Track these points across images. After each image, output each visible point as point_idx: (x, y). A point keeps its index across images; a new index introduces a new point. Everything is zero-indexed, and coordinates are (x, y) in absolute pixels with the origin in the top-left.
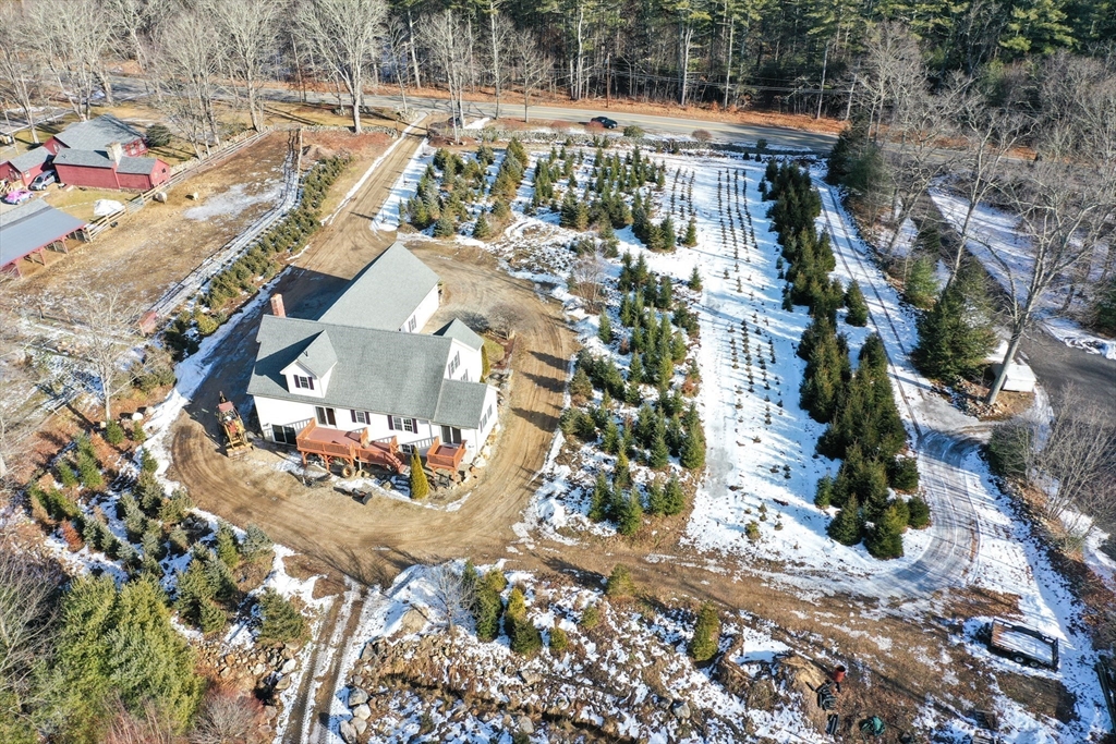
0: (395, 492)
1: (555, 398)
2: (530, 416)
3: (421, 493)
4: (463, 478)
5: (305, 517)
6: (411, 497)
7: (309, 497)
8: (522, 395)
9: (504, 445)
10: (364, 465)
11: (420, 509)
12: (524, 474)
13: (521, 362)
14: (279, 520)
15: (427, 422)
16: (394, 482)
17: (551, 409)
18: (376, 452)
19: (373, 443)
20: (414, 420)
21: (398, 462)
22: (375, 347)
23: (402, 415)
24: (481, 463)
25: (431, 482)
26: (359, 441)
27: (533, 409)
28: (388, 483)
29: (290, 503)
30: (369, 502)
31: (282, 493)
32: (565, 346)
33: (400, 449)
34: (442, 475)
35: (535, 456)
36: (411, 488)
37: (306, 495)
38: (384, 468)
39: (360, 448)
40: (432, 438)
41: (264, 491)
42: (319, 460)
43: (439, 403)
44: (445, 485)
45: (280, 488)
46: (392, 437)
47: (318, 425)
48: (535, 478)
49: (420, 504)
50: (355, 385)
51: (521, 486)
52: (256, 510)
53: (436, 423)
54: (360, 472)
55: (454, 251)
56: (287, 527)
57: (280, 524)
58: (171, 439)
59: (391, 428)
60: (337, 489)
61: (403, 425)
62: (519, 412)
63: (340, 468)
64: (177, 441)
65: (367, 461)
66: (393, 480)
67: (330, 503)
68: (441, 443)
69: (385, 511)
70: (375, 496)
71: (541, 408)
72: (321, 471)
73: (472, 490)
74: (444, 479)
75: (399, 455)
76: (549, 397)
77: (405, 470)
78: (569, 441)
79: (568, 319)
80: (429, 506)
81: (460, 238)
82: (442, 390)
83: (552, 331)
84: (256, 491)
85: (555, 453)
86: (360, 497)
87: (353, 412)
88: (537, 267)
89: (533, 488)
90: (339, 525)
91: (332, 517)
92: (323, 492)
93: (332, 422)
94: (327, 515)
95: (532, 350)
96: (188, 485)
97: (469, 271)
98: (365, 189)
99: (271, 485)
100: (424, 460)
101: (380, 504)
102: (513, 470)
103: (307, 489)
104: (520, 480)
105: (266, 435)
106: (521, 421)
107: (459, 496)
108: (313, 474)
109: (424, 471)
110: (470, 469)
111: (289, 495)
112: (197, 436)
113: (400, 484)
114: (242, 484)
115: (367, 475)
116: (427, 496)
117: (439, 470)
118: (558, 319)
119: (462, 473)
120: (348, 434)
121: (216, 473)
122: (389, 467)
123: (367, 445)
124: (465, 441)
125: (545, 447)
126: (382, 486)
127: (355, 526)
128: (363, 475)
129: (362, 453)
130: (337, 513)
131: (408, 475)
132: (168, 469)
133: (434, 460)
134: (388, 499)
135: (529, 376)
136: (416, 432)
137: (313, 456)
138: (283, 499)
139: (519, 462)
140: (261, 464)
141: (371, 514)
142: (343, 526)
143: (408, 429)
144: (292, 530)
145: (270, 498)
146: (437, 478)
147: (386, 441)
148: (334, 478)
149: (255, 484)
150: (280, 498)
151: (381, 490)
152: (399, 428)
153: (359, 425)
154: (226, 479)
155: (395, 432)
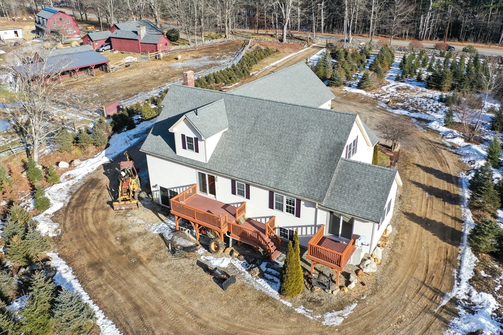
0: (262, 282)
1: (452, 209)
2: (426, 223)
3: (294, 290)
4: (348, 283)
5: (155, 290)
6: (281, 292)
7: (168, 267)
8: (413, 201)
9: (398, 250)
10: (235, 243)
11: (290, 312)
12: (429, 293)
13: (408, 171)
14: (125, 287)
15: (314, 205)
16: (264, 269)
17: (450, 220)
18: (250, 230)
19: (249, 220)
20: (299, 201)
21: (272, 247)
22: (269, 117)
23: (286, 192)
24: (371, 268)
25: (308, 278)
26: (235, 216)
27: (428, 216)
28: (256, 269)
29: (147, 269)
30: (231, 288)
31: (144, 256)
32: (451, 165)
33: (277, 233)
34: (321, 273)
35: (440, 272)
36: (282, 282)
37: (166, 264)
38: (255, 251)
39: (234, 222)
40: (315, 226)
41: (128, 249)
42: (191, 228)
43: (331, 185)
44: (324, 287)
45: (145, 249)
46: (271, 218)
47: (199, 192)
48: (445, 302)
49: (289, 305)
50: (241, 153)
51: (426, 310)
52: (110, 269)
53: (324, 208)
54: (229, 250)
55: (342, 94)
56: (130, 298)
57: (124, 293)
58: (79, 186)
59: (271, 207)
60: (200, 264)
61: (285, 205)
62: (412, 217)
63: (209, 240)
64: (82, 189)
65: (238, 239)
66: (263, 266)
67: (188, 278)
68: (326, 233)
69: (246, 304)
70: (238, 282)
71: (437, 218)
72: (190, 240)
73: (359, 300)
74: (323, 278)
75: (274, 239)
76: (444, 207)
77: (279, 258)
78: (483, 260)
79: (449, 145)
80: (300, 310)
81: (347, 88)
82: (337, 170)
83: (435, 151)
84: (121, 248)
85: (467, 273)
86: (222, 279)
87: (233, 182)
88: (411, 108)
89: (445, 316)
90: (187, 310)
91: (183, 297)
92: (185, 263)
93: (213, 191)
94: (179, 293)
95: (416, 162)
96: (65, 228)
97: (355, 106)
98: (283, 63)
99: (137, 246)
100: (303, 249)
101: (242, 294)
102: (414, 286)
103: (170, 256)
104: (424, 301)
105: (155, 197)
106: (415, 227)
107: (341, 306)
108: (181, 242)
109: (301, 263)
110: (357, 272)
111: (149, 260)
112: (100, 188)
113: (270, 273)
114: (112, 239)
115: (236, 254)
116: (300, 296)
117: (318, 266)
118: (438, 143)
119: (347, 276)
120: (225, 206)
121: (95, 223)
122: (261, 250)
123: (242, 221)
124: (357, 237)
125: (453, 263)
126: (249, 271)
127: (205, 317)
128: (231, 253)
129: (234, 228)
130: (190, 294)
131: (282, 264)
132: (58, 211)
133: (315, 253)
134: (253, 289)
135: (418, 185)
136: (298, 215)
137: (186, 223)
138: (141, 263)
139: (420, 275)
140: (139, 222)
141: (228, 304)
142: (191, 312)
143: (290, 210)
144: (134, 303)
145: (130, 258)
146: (315, 275)
147: (263, 221)
148: (201, 251)
149: (123, 240)
150: (140, 261)
151: (248, 275)
152: (280, 208)
153: (238, 199)
154: (101, 231)
155: (274, 212)
